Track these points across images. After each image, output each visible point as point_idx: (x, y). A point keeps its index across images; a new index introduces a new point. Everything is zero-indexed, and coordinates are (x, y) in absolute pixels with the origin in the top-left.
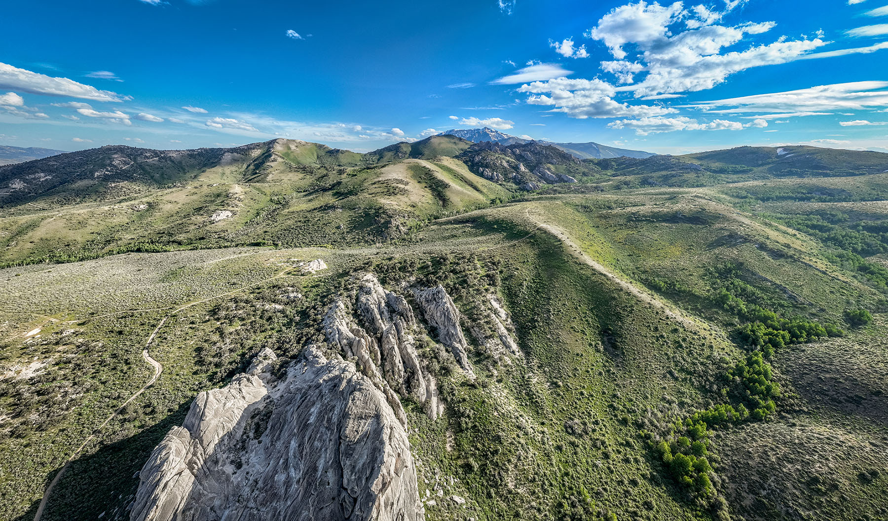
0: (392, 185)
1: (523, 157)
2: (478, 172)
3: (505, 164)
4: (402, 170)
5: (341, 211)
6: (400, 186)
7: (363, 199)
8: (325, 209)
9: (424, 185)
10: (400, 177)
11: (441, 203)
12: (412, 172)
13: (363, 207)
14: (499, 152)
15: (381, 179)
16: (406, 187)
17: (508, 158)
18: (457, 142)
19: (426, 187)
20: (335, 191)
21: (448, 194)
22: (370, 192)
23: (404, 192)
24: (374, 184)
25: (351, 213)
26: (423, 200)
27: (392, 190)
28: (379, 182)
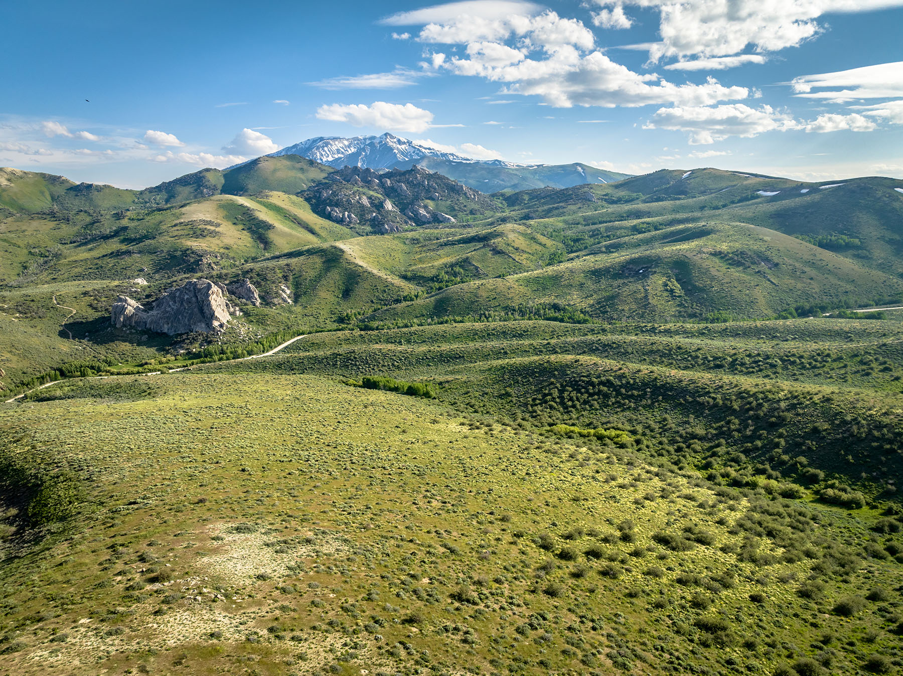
0: (199, 227)
1: (396, 191)
2: (325, 213)
3: (365, 201)
4: (210, 210)
5: (139, 255)
6: (209, 227)
7: (165, 242)
8: (118, 255)
9: (241, 227)
10: (208, 218)
11: (262, 246)
12: (225, 212)
13: (165, 250)
14: (360, 184)
15: (182, 221)
16: (217, 229)
17: (372, 193)
18: (305, 167)
19: (243, 229)
20: (122, 238)
21: (271, 235)
22: (171, 234)
23: (214, 234)
24: (175, 225)
25: (153, 257)
26: (240, 242)
27: (199, 232)
28: (181, 223)
